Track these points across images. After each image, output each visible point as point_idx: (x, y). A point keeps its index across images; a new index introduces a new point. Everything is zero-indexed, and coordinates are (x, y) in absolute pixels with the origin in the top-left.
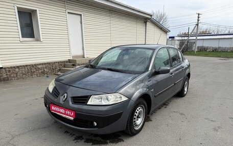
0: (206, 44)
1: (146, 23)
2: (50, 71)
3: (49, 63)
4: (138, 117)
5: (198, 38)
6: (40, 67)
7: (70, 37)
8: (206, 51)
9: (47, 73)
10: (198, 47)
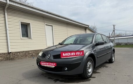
0: (120, 41)
1: (86, 30)
2: (36, 55)
3: (35, 51)
4: (89, 68)
5: (115, 38)
6: (30, 52)
7: (47, 37)
8: (121, 45)
9: (34, 56)
10: (116, 43)
